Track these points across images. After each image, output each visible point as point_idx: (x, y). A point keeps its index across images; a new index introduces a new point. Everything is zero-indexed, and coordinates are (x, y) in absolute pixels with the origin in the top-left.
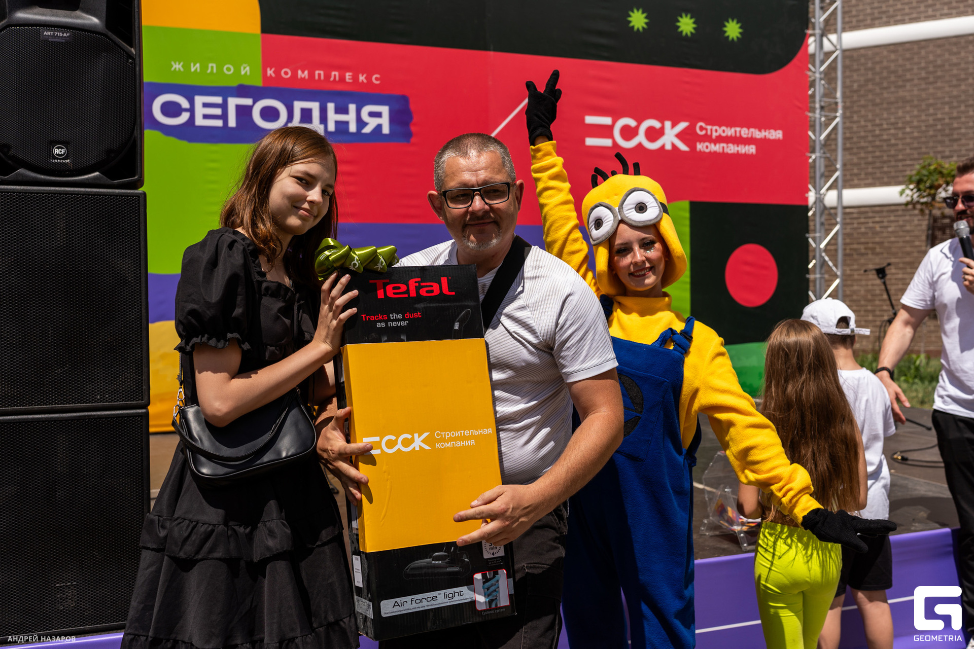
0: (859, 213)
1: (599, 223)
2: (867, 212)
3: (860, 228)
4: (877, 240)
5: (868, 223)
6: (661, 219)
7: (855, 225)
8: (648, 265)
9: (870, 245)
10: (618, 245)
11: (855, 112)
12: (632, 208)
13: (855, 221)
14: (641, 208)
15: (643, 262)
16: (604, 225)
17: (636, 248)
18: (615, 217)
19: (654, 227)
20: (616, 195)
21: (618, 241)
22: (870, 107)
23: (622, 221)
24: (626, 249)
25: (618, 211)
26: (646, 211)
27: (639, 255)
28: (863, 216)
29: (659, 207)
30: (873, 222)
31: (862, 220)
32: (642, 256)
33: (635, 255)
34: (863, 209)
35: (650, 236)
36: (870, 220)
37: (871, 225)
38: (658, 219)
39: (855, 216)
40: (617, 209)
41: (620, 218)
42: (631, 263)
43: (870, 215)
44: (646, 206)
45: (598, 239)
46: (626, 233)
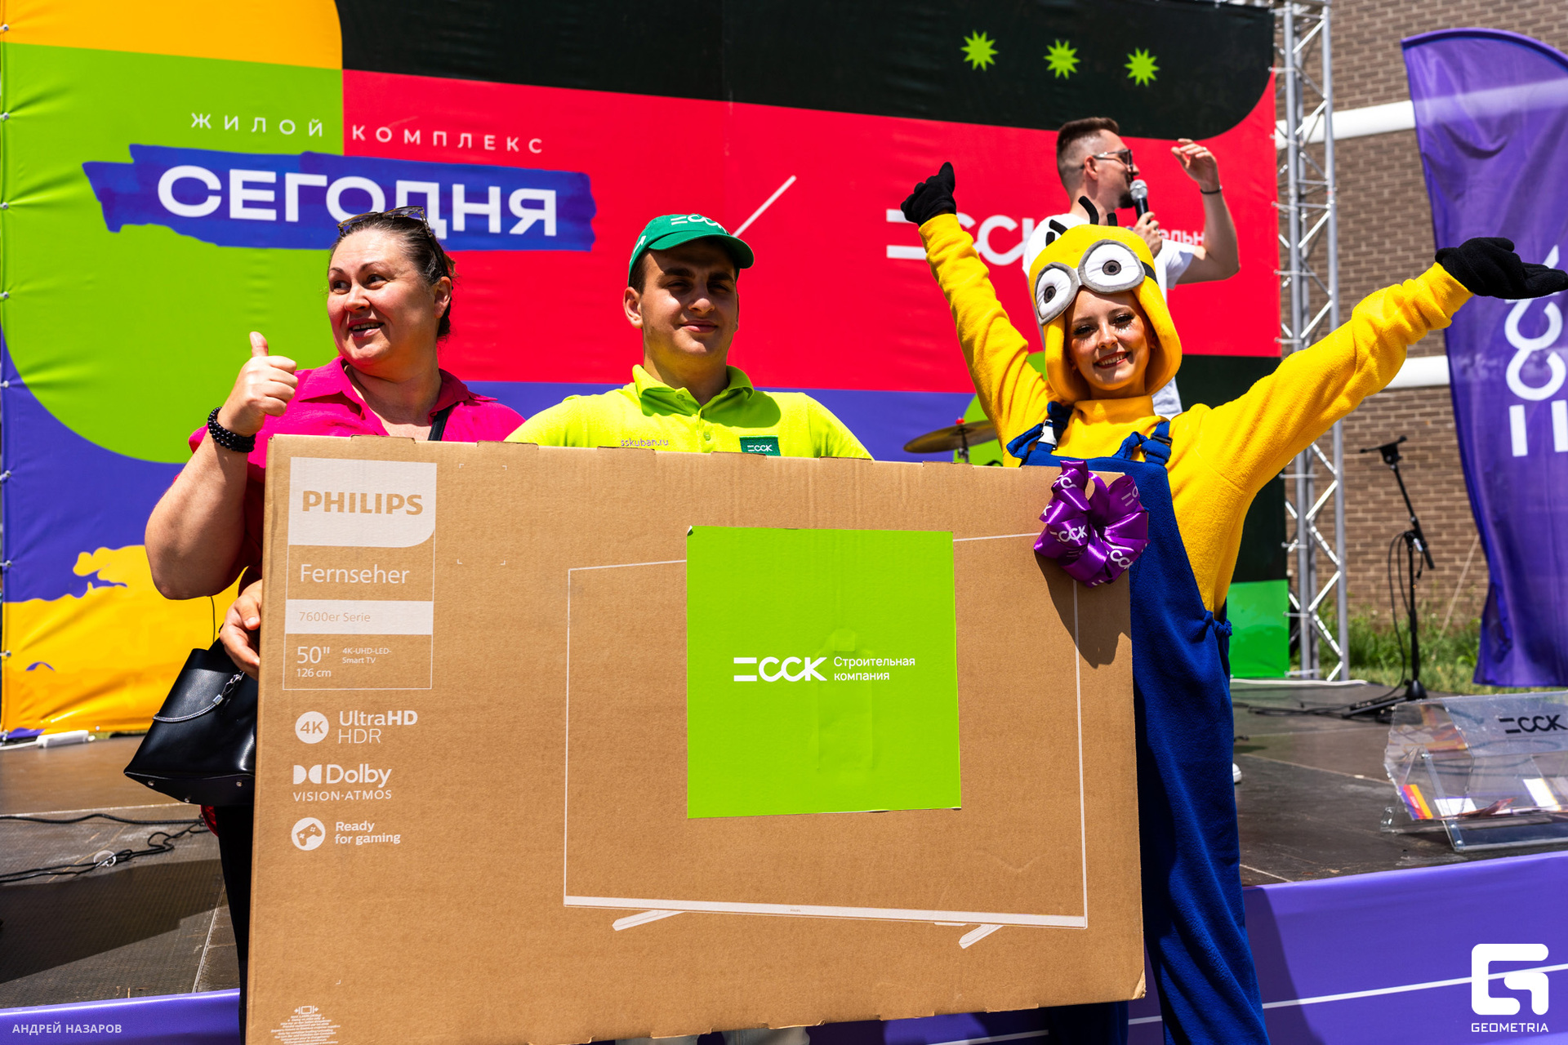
0: (1397, 399)
1: (1050, 292)
2: (1411, 398)
3: (1401, 425)
4: (1429, 443)
5: (1413, 415)
6: (1142, 283)
7: (1392, 420)
8: (1121, 349)
9: (1418, 452)
10: (1077, 321)
11: (1388, 236)
12: (1099, 268)
13: (1392, 413)
14: (1112, 268)
15: (1114, 344)
16: (1057, 294)
17: (1104, 323)
18: (1073, 281)
19: (1130, 295)
20: (1076, 251)
21: (1077, 316)
22: (1412, 227)
23: (1083, 288)
24: (1089, 327)
25: (1077, 273)
26: (1118, 272)
27: (1107, 333)
28: (1404, 404)
29: (1140, 267)
30: (1422, 415)
31: (1404, 411)
32: (1111, 335)
33: (1101, 334)
34: (1404, 393)
35: (1125, 308)
36: (1417, 412)
37: (1417, 419)
38: (1137, 283)
39: (1392, 404)
40: (1076, 270)
41: (1080, 284)
42: (1097, 347)
43: (1417, 402)
44: (1120, 266)
45: (1048, 314)
46: (1089, 305)
